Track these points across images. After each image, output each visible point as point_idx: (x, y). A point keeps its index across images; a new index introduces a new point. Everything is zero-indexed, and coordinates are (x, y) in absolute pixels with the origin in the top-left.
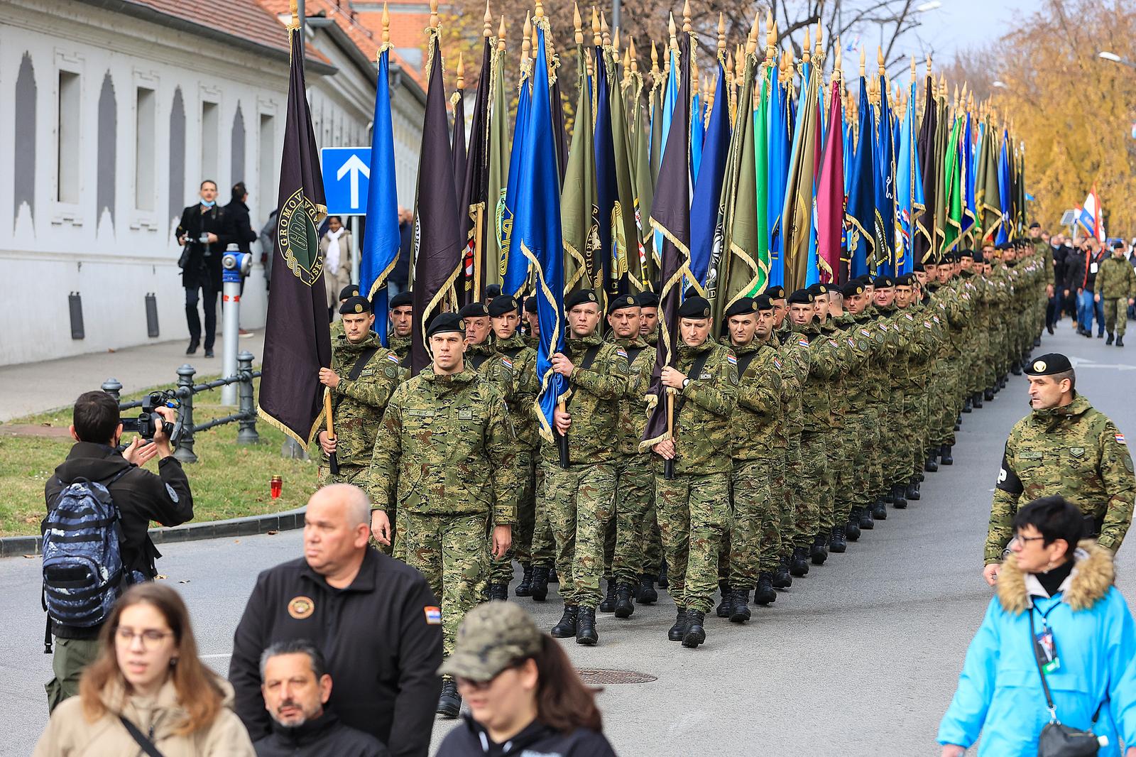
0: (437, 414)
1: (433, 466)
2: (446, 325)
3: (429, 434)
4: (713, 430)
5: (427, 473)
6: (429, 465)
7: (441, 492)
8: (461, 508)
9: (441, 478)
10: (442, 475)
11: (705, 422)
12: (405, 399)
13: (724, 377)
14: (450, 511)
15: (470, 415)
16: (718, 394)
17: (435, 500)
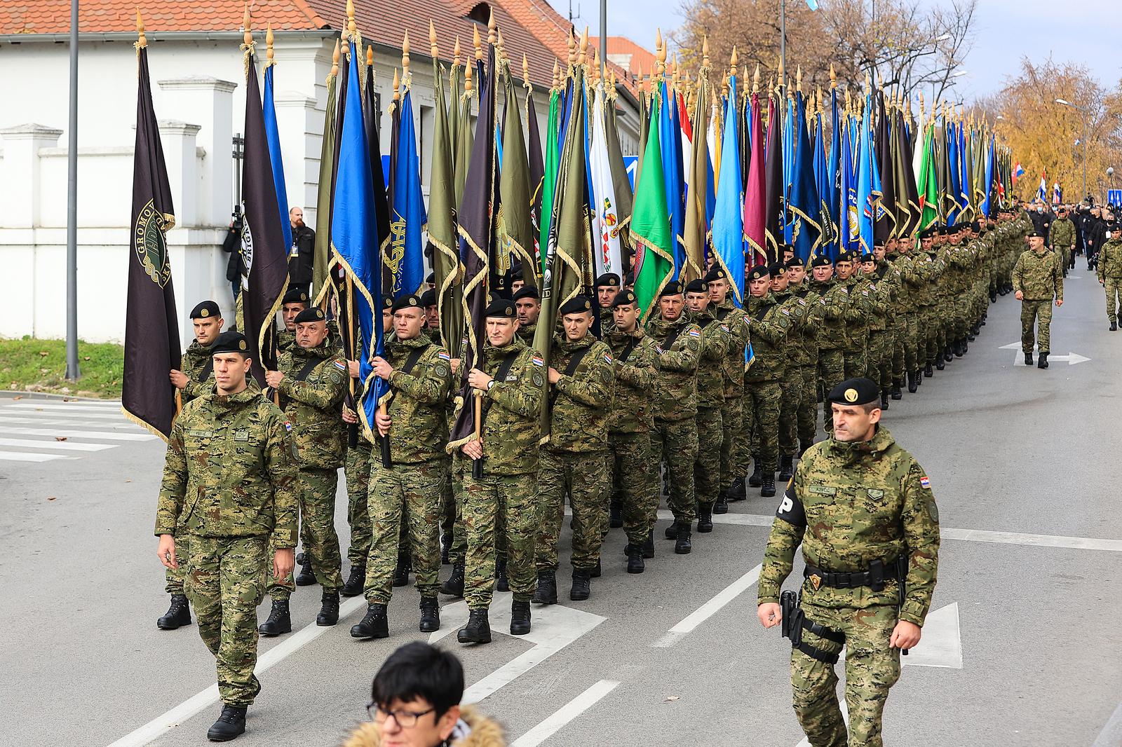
0: (215, 435)
1: (208, 488)
3: (207, 455)
4: (519, 431)
5: (203, 495)
6: (205, 487)
7: (216, 515)
8: (236, 531)
9: (217, 501)
10: (217, 498)
11: (511, 423)
12: (188, 419)
13: (526, 379)
14: (225, 534)
15: (246, 437)
16: (521, 395)
17: (211, 524)
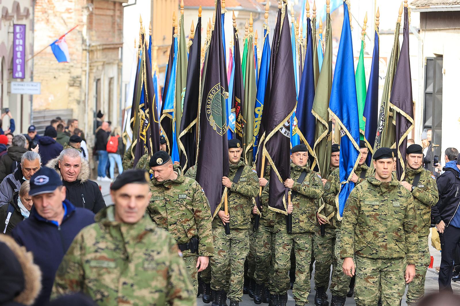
0: (382, 204)
1: (380, 233)
2: (386, 155)
3: (377, 214)
5: (377, 236)
6: (378, 232)
7: (385, 247)
8: (395, 255)
9: (385, 239)
10: (386, 238)
12: (362, 195)
13: (432, 187)
14: (390, 257)
15: (399, 205)
16: (430, 194)
17: (382, 252)
